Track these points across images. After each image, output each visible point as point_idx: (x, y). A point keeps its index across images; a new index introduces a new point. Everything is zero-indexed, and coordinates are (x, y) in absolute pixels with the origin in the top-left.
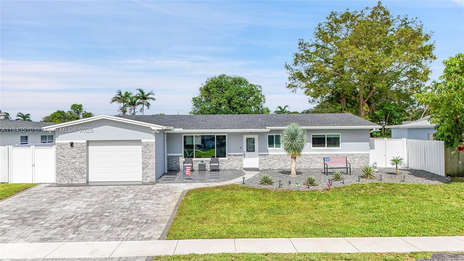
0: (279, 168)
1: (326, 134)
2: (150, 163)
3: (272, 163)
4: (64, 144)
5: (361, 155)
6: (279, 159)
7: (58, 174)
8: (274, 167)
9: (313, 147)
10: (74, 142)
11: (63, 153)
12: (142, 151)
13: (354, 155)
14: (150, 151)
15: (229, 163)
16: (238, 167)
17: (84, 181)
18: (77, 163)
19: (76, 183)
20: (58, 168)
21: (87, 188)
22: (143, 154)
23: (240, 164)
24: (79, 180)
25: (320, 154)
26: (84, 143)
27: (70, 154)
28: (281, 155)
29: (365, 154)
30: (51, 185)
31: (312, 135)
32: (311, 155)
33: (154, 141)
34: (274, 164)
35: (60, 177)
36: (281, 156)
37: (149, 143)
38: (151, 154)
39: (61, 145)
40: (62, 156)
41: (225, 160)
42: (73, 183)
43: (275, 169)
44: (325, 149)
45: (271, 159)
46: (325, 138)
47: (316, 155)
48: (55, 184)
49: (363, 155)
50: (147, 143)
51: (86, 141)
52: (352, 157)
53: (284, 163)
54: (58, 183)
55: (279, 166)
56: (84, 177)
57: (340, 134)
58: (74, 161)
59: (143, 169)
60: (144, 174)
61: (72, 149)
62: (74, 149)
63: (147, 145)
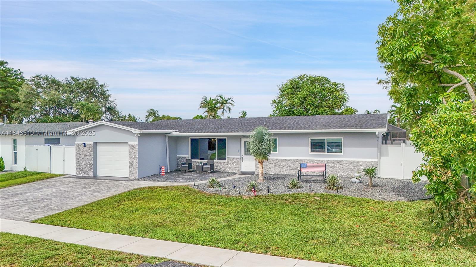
0: (275, 173)
1: (326, 138)
2: (134, 162)
3: (268, 167)
4: (80, 144)
5: (367, 163)
6: (275, 163)
7: (77, 168)
8: (270, 172)
9: (311, 152)
10: (86, 143)
11: (80, 151)
12: (129, 152)
13: (358, 163)
14: (134, 152)
15: (228, 166)
16: (235, 170)
17: (91, 175)
18: (88, 160)
19: (87, 176)
20: (77, 163)
21: (94, 181)
22: (129, 154)
23: (238, 167)
24: (89, 174)
25: (318, 160)
26: (92, 144)
27: (84, 152)
28: (277, 159)
29: (372, 162)
30: (72, 177)
31: (311, 139)
32: (308, 160)
33: (137, 143)
34: (270, 168)
35: (78, 171)
36: (277, 161)
37: (133, 145)
38: (135, 154)
39: (78, 145)
40: (79, 154)
41: (225, 163)
42: (85, 176)
43: (271, 174)
44: (325, 155)
45: (267, 164)
46: (325, 142)
47: (314, 161)
48: (74, 175)
49: (370, 163)
50: (132, 145)
51: (94, 142)
52: (356, 165)
53: (280, 168)
54: (77, 175)
55: (275, 171)
56: (92, 172)
57: (342, 138)
58: (86, 158)
59: (130, 167)
60: (130, 171)
61: (85, 149)
62: (86, 149)
63: (132, 147)
